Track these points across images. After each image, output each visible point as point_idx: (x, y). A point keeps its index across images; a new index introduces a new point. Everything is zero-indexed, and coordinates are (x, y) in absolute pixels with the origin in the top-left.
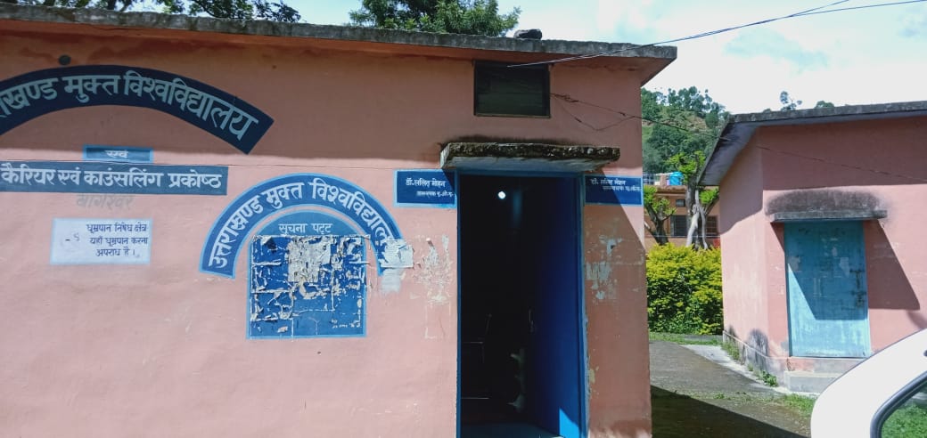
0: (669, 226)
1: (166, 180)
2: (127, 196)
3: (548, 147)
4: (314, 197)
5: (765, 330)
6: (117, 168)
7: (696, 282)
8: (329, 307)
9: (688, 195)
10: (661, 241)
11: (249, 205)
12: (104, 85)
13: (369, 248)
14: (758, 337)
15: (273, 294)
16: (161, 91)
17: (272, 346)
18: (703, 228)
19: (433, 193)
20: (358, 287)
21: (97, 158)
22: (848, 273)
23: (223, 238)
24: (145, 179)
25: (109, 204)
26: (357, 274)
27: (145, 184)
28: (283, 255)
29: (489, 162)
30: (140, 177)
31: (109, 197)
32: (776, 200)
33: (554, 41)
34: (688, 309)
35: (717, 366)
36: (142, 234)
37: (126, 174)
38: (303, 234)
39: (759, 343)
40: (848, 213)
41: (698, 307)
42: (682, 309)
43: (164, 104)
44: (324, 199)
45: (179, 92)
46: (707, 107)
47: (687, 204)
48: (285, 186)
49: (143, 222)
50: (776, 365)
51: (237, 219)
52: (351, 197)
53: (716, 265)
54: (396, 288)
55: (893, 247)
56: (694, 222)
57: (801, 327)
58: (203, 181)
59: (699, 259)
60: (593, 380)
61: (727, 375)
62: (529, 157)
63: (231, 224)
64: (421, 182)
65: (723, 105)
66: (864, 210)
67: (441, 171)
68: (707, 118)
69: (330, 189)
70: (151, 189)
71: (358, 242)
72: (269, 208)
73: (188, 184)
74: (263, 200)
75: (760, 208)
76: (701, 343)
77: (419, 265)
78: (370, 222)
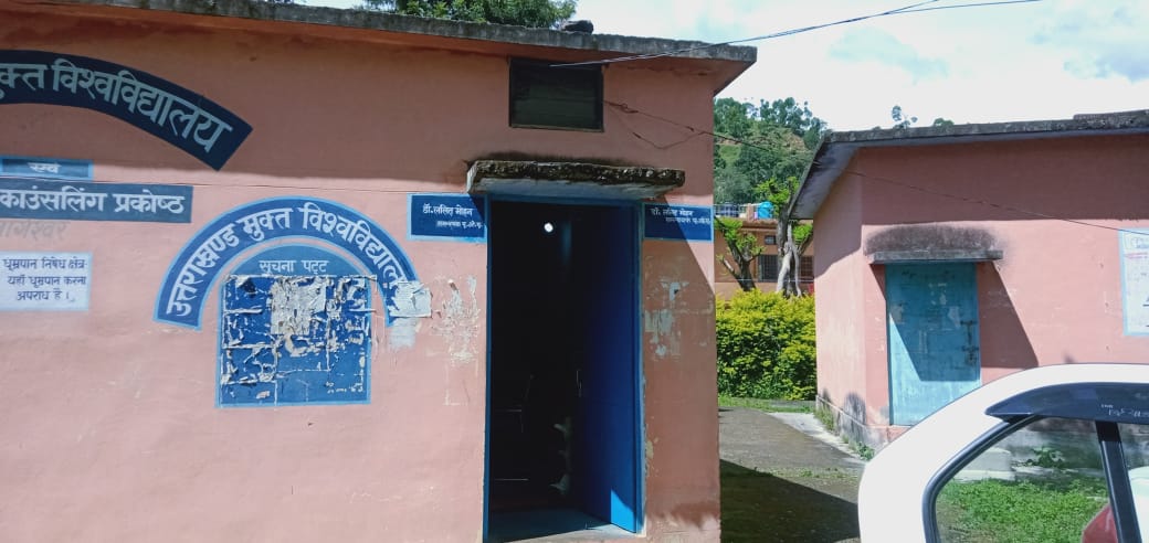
0: (756, 268)
1: (110, 203)
2: (58, 223)
3: (598, 168)
4: (305, 226)
5: (862, 394)
6: (44, 186)
7: (786, 336)
8: (324, 367)
9: (779, 231)
10: (746, 286)
11: (221, 236)
12: (26, 77)
13: (375, 292)
14: (854, 401)
15: (251, 349)
16: (102, 86)
17: (248, 415)
18: (796, 270)
19: (457, 224)
20: (360, 342)
21: (18, 173)
22: (958, 326)
23: (186, 277)
24: (82, 201)
25: (34, 233)
26: (360, 324)
27: (83, 207)
28: (265, 300)
29: (526, 186)
30: (76, 197)
31: (34, 223)
32: (876, 238)
33: (609, 36)
34: (776, 369)
35: (807, 438)
36: (79, 272)
37: (57, 194)
38: (291, 274)
39: (855, 409)
40: (958, 253)
41: (788, 366)
42: (769, 369)
43: (105, 102)
44: (318, 229)
45: (126, 89)
46: (806, 123)
47: (778, 242)
48: (267, 213)
49: (80, 257)
50: (874, 436)
51: (205, 254)
52: (352, 227)
53: (810, 315)
54: (409, 342)
55: (1010, 294)
56: (785, 264)
57: (904, 389)
58: (159, 204)
59: (790, 308)
60: (650, 453)
61: (818, 449)
62: (576, 180)
63: (197, 260)
64: (441, 209)
65: (825, 121)
66: (976, 249)
67: (468, 195)
68: (806, 136)
69: (326, 218)
70: (90, 214)
71: (361, 284)
72: (246, 240)
73: (140, 208)
74: (239, 230)
75: (857, 247)
76: (790, 411)
77: (439, 313)
78: (376, 259)
